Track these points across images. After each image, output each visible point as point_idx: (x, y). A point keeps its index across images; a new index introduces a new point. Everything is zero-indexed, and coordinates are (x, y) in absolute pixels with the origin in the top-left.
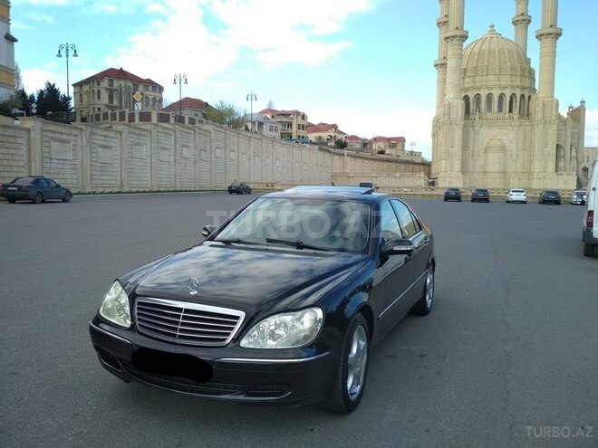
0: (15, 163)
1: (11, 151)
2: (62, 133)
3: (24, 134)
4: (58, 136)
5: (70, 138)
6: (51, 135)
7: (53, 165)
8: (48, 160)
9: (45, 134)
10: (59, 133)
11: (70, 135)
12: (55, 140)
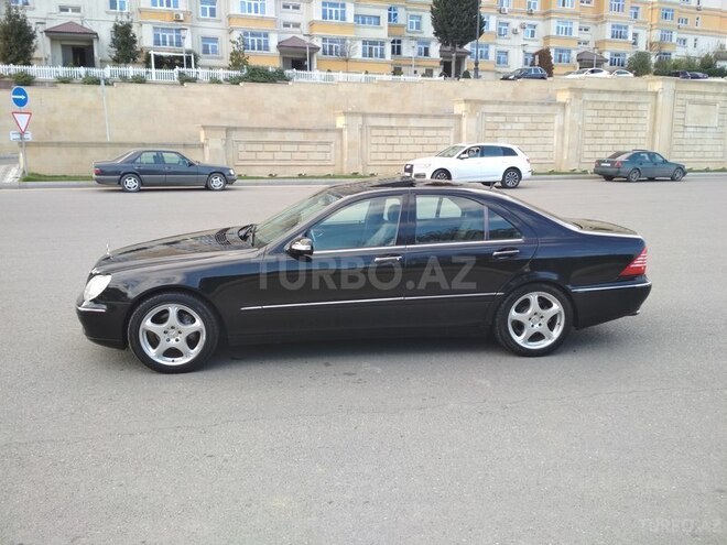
0: (634, 134)
1: (630, 120)
2: (705, 93)
3: (650, 99)
4: (697, 97)
5: (718, 98)
6: (688, 97)
7: (686, 135)
8: (681, 129)
9: (680, 96)
10: (700, 93)
11: (717, 94)
12: (693, 102)
